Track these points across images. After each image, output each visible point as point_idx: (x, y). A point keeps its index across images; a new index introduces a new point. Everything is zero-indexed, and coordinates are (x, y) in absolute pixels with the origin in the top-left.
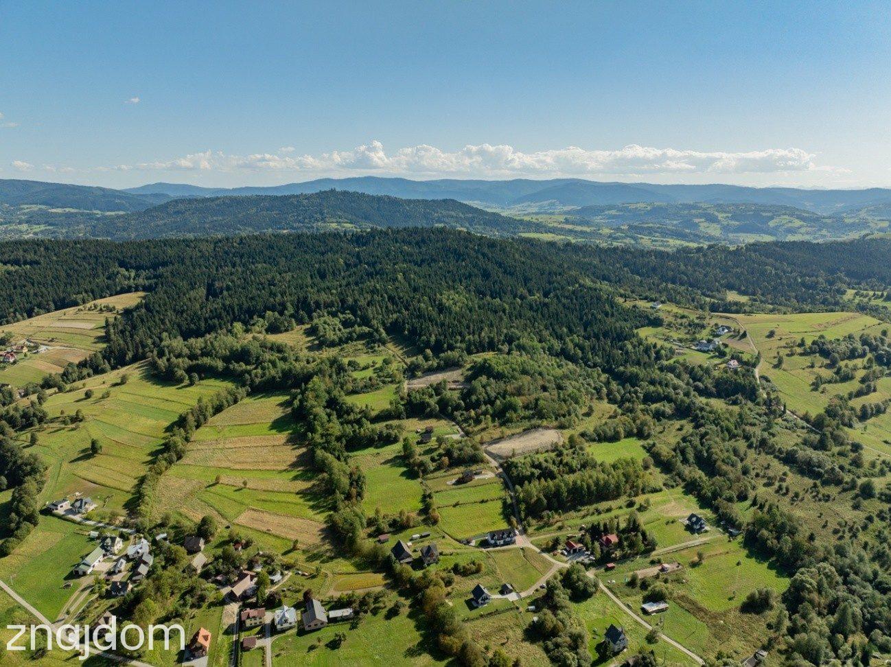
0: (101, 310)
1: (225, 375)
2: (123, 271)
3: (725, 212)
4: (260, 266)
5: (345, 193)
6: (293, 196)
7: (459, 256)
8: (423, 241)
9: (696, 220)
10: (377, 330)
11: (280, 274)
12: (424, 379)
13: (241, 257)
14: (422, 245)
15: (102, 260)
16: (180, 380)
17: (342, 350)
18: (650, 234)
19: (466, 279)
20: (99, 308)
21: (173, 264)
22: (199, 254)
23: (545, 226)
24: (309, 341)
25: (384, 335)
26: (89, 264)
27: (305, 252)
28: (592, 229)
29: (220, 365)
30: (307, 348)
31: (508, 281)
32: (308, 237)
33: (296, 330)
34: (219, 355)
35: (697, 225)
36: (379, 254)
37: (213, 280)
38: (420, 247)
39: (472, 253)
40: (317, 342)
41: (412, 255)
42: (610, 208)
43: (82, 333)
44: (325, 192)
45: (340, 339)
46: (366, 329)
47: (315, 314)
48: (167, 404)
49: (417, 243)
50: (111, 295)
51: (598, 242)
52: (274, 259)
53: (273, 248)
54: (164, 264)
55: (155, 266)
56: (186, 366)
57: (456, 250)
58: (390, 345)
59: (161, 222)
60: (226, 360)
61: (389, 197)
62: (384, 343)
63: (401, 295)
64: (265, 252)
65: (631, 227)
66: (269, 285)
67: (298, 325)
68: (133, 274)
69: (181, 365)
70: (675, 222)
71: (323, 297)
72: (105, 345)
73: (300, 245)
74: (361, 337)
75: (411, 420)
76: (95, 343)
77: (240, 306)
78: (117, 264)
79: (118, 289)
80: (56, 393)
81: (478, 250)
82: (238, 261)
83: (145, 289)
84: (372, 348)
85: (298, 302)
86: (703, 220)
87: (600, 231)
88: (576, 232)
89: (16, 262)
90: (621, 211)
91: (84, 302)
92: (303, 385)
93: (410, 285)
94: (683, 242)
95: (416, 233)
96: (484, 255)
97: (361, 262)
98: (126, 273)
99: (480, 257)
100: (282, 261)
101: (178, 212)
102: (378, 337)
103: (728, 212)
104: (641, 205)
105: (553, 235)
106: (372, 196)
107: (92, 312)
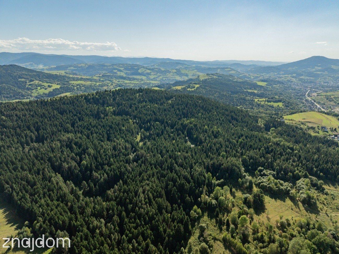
18: (112, 78)
86: (116, 71)
90: (76, 67)
103: (123, 67)
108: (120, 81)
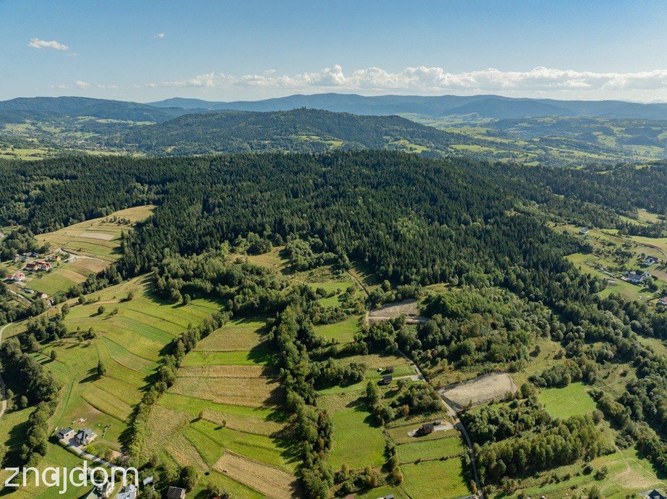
0: (119, 222)
1: (213, 296)
2: (139, 185)
3: (620, 126)
4: (245, 184)
5: (313, 111)
6: (274, 113)
7: (411, 181)
8: (378, 164)
9: (595, 133)
10: (341, 257)
11: (261, 192)
12: (383, 311)
13: (231, 174)
14: (377, 167)
15: (123, 176)
16: (176, 300)
17: (311, 274)
18: (557, 146)
19: (416, 203)
20: (117, 221)
21: (178, 181)
22: (198, 172)
23: (471, 139)
24: (284, 264)
25: (347, 261)
26: (114, 179)
27: (282, 171)
28: (510, 141)
29: (208, 286)
30: (282, 271)
31: (453, 206)
32: (284, 157)
33: (272, 251)
34: (208, 277)
35: (596, 137)
36: (342, 175)
37: (208, 197)
38: (376, 170)
39: (421, 178)
40: (289, 265)
41: (369, 178)
42: (523, 121)
43: (103, 244)
44: (298, 110)
45: (310, 264)
46: (332, 255)
47: (289, 237)
48: (164, 323)
49: (373, 166)
50: (129, 207)
51: (516, 153)
52: (257, 177)
53: (256, 167)
54: (171, 180)
55: (163, 182)
56: (181, 286)
57: (407, 174)
58: (352, 271)
59: (175, 133)
60: (214, 281)
61: (347, 114)
62: (347, 269)
63: (362, 221)
64: (250, 171)
65: (542, 140)
66: (253, 203)
67: (274, 246)
68: (146, 189)
69: (177, 285)
70: (576, 134)
71: (297, 221)
72: (119, 256)
73: (278, 164)
74: (327, 262)
75: (372, 355)
76: (112, 254)
77: (228, 224)
78: (134, 180)
79: (134, 202)
80: (77, 304)
81: (426, 175)
82: (228, 179)
83: (155, 202)
84: (337, 274)
85: (275, 223)
86: (601, 133)
87: (517, 143)
88: (497, 143)
89: (60, 177)
90: (531, 123)
91: (107, 214)
92: (278, 313)
93: (368, 209)
94: (586, 154)
95: (372, 156)
96: (431, 180)
97: (326, 182)
98: (141, 187)
99: (428, 182)
100: (263, 179)
101: (188, 125)
102: (342, 264)
103: (623, 127)
104: (548, 119)
105: (479, 147)
106: (334, 113)
107: (112, 224)
108: (564, 152)
